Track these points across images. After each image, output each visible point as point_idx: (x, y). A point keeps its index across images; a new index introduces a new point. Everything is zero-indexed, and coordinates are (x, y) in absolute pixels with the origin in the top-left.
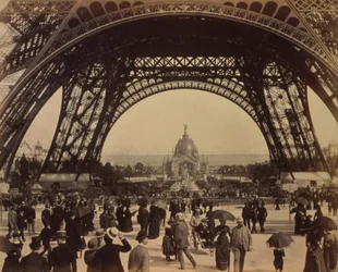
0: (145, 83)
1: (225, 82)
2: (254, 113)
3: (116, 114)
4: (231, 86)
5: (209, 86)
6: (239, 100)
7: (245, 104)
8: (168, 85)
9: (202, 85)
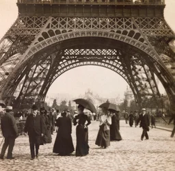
0: (70, 62)
1: (111, 63)
2: (126, 78)
3: (54, 77)
4: (115, 64)
5: (103, 64)
6: (119, 71)
7: (121, 73)
8: (81, 63)
9: (99, 63)
